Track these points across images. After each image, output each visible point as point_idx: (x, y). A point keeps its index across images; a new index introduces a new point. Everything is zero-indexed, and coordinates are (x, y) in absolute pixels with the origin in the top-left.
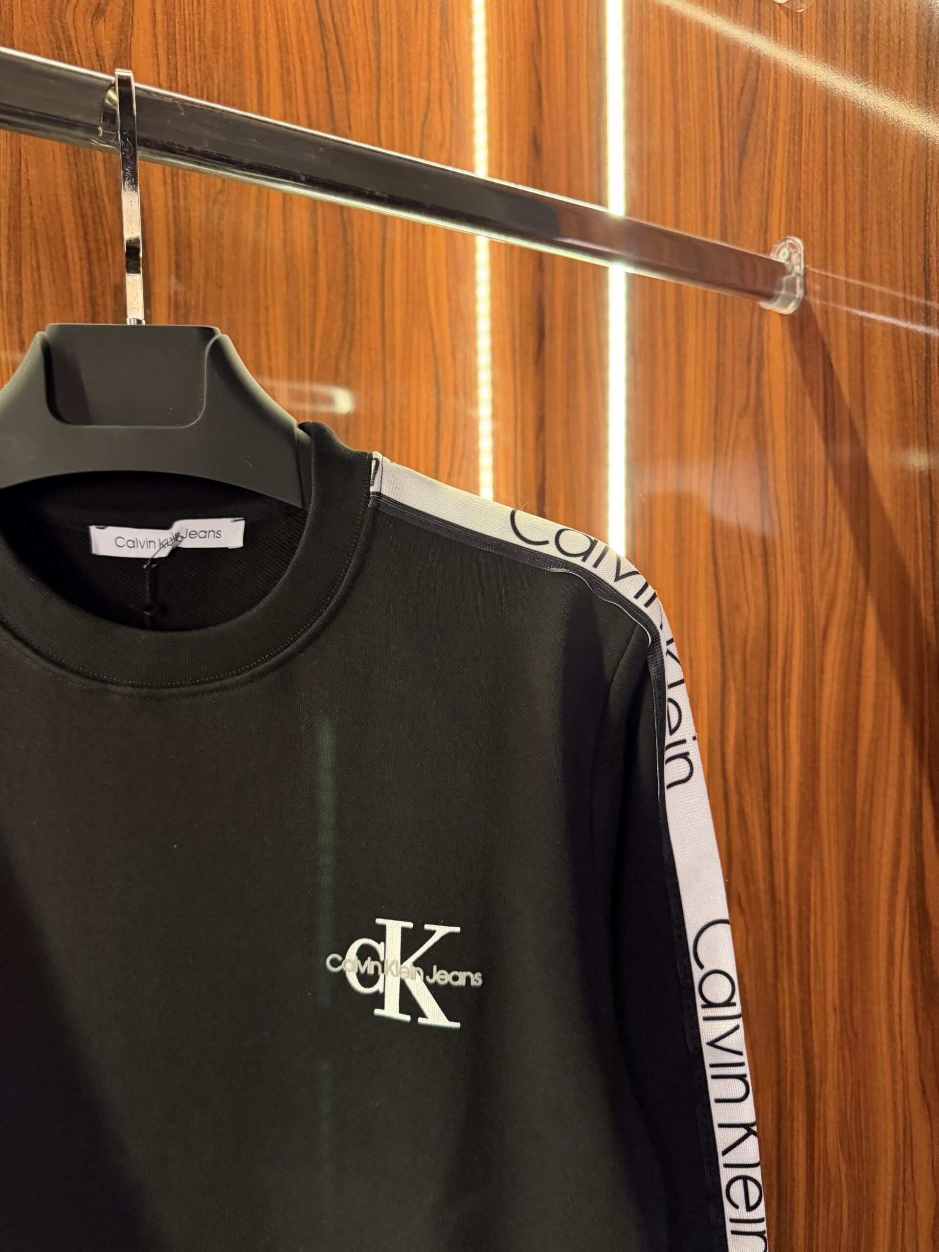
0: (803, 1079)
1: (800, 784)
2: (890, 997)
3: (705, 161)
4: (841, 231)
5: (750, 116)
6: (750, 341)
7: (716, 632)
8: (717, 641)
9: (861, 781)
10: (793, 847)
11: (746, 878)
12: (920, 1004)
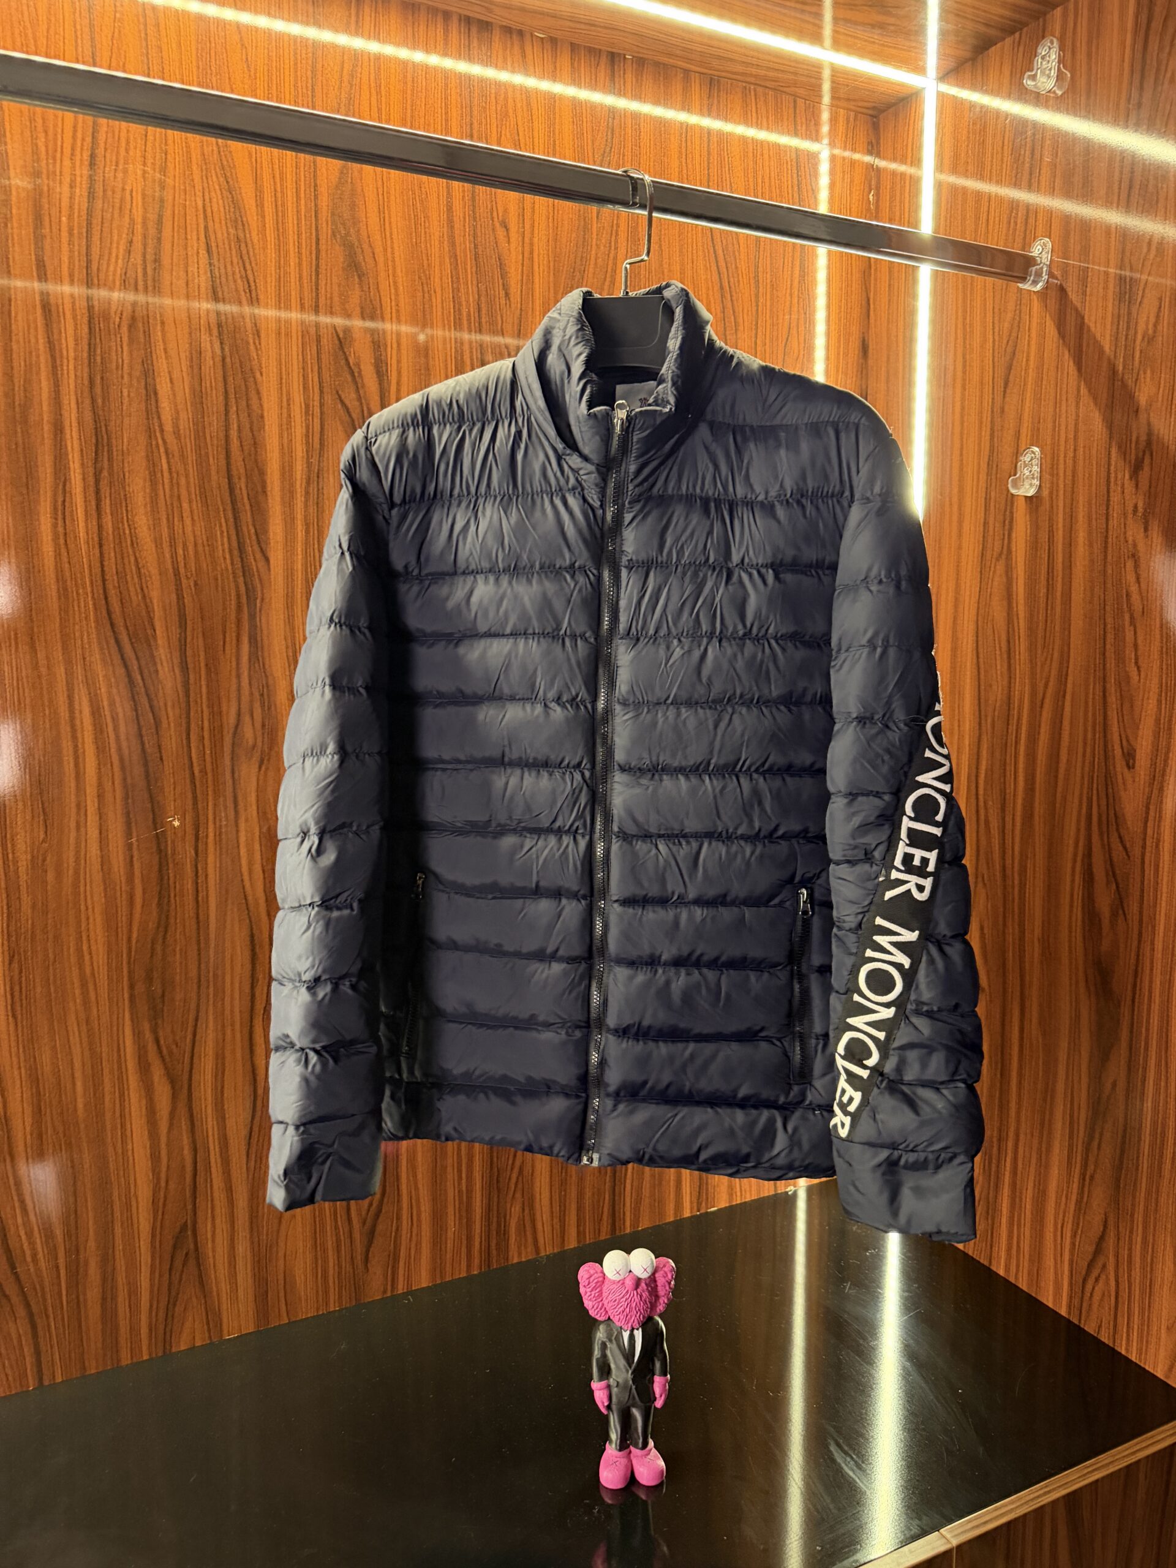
0: (1018, 988)
1: (1024, 799)
2: (1070, 927)
3: (982, 383)
4: (1062, 448)
5: (1012, 359)
6: (1005, 511)
7: (976, 702)
8: (977, 708)
9: (1059, 795)
10: (1017, 839)
11: (988, 864)
12: (1087, 928)
